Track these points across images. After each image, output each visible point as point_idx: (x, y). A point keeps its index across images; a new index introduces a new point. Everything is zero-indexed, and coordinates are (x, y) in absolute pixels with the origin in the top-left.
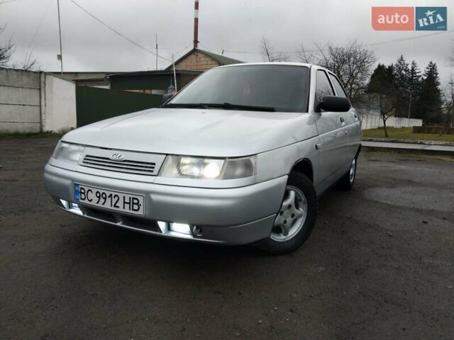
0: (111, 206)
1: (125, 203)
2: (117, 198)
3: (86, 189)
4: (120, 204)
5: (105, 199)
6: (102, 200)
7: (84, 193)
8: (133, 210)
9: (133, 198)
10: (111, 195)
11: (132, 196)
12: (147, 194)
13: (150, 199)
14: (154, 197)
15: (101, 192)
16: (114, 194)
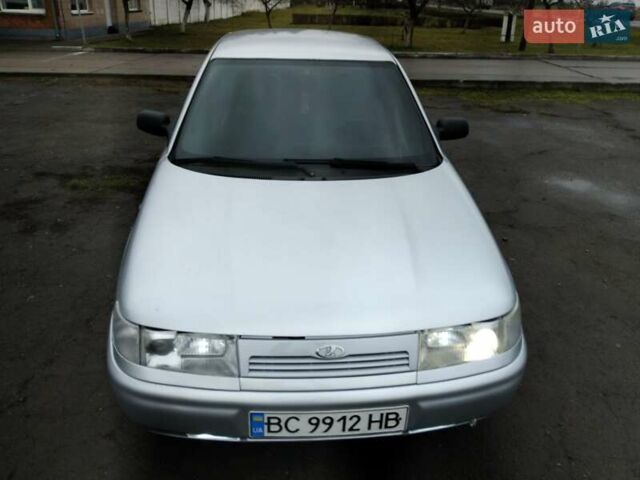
0: (344, 430)
1: (370, 422)
2: (355, 419)
3: (284, 418)
4: (363, 426)
5: (331, 424)
6: (322, 427)
7: (278, 424)
8: (386, 427)
9: (388, 414)
10: (344, 418)
11: (385, 412)
12: (412, 403)
13: (419, 408)
14: (424, 405)
15: (321, 417)
16: (349, 416)
